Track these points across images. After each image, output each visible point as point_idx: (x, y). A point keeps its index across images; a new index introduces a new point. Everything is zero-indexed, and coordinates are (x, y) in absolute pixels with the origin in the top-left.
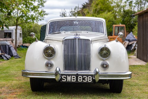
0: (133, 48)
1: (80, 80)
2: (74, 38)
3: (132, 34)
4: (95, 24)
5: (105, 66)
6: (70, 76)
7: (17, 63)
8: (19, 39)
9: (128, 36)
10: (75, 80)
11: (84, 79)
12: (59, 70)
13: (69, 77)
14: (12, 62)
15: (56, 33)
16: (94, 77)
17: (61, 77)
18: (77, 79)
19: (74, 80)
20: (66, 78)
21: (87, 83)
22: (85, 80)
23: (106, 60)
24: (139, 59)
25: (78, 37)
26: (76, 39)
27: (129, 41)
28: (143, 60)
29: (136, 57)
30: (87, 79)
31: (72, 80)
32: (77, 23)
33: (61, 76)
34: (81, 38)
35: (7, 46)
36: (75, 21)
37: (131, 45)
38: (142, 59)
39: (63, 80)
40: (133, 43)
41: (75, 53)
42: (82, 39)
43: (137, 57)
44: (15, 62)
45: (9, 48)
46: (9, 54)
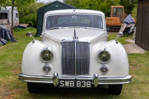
0: (131, 31)
1: (79, 85)
2: (72, 41)
3: (131, 17)
4: (94, 19)
5: (104, 70)
6: (69, 81)
7: (13, 50)
8: (15, 19)
9: (126, 18)
10: (74, 86)
11: (82, 84)
12: (57, 75)
13: (67, 82)
14: (9, 48)
15: (53, 28)
16: (93, 82)
17: (59, 83)
18: (75, 84)
19: (72, 85)
20: (64, 83)
21: (86, 89)
22: (84, 85)
23: (105, 64)
24: (137, 45)
25: (77, 40)
26: (75, 42)
27: (127, 24)
28: (142, 47)
29: (134, 42)
30: (86, 84)
31: (70, 85)
32: (76, 17)
33: (59, 81)
34: (79, 41)
35: (3, 30)
36: (73, 15)
37: (129, 28)
38: (141, 45)
39: (61, 85)
40: (132, 26)
41: (73, 57)
42: (81, 42)
43: (136, 43)
44: (12, 48)
45: (6, 32)
46: (5, 39)
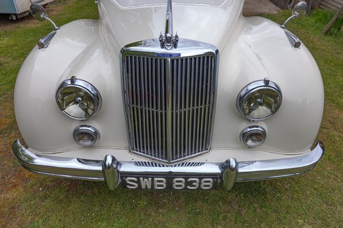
6: (150, 179)
10: (164, 187)
13: (146, 180)
17: (124, 181)
25: (173, 51)
26: (165, 61)
31: (156, 186)
34: (182, 56)
42: (186, 59)
